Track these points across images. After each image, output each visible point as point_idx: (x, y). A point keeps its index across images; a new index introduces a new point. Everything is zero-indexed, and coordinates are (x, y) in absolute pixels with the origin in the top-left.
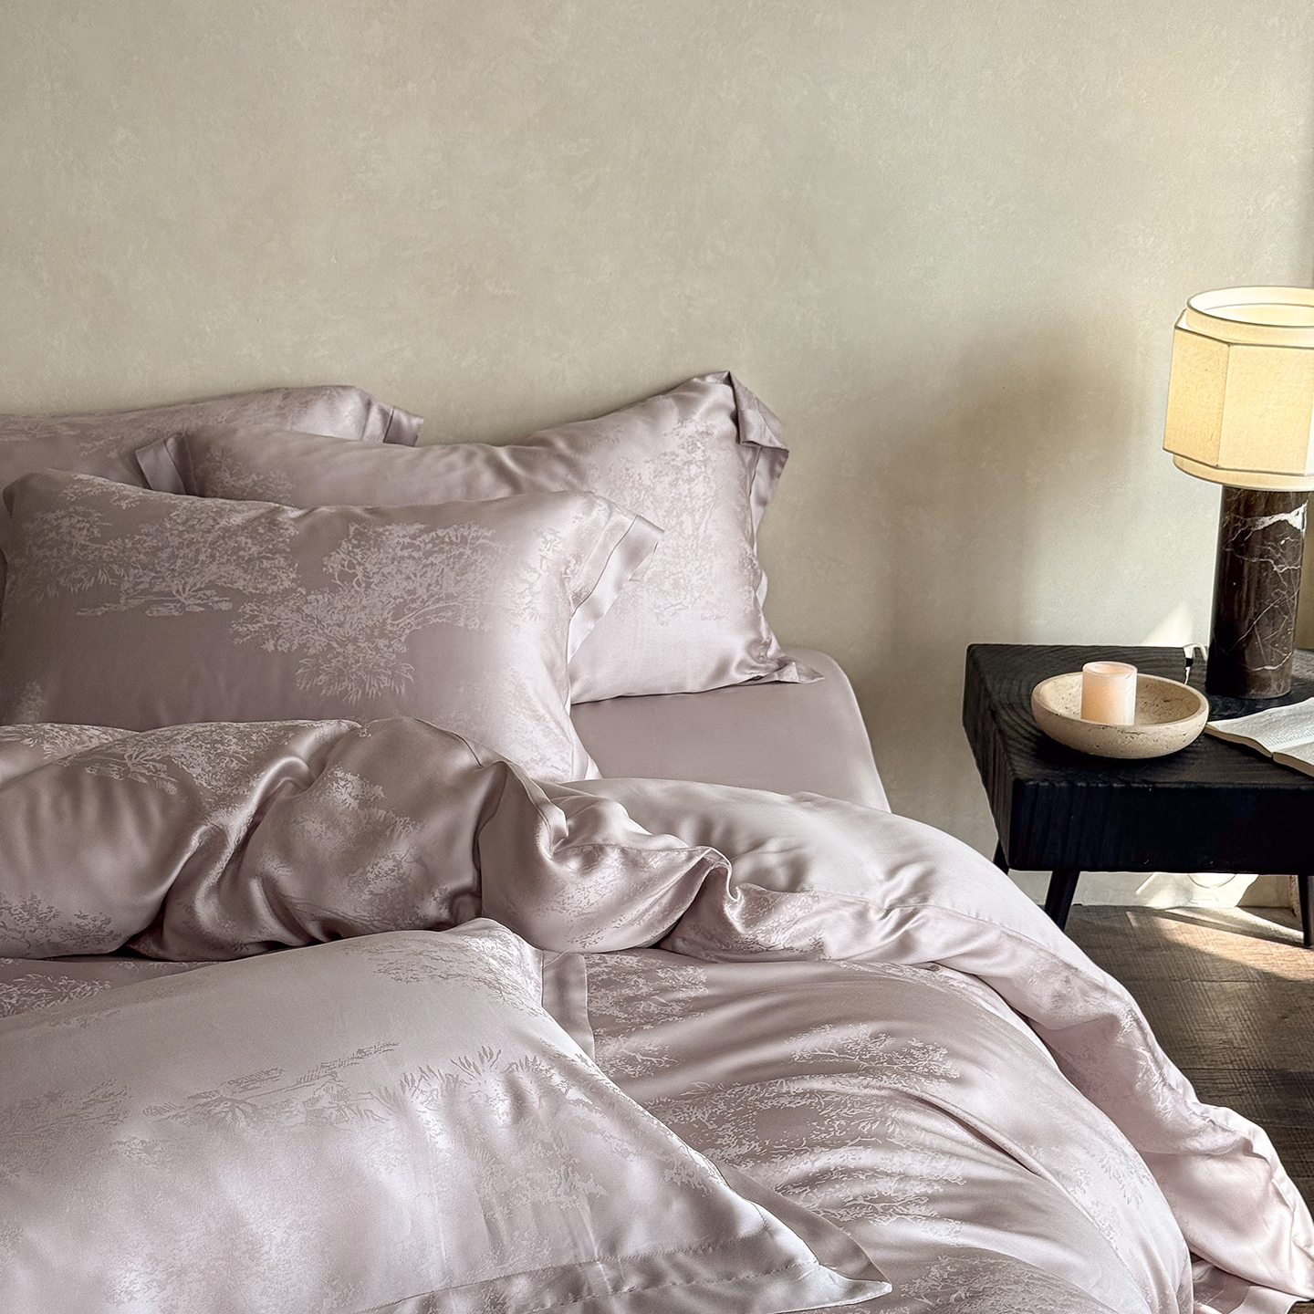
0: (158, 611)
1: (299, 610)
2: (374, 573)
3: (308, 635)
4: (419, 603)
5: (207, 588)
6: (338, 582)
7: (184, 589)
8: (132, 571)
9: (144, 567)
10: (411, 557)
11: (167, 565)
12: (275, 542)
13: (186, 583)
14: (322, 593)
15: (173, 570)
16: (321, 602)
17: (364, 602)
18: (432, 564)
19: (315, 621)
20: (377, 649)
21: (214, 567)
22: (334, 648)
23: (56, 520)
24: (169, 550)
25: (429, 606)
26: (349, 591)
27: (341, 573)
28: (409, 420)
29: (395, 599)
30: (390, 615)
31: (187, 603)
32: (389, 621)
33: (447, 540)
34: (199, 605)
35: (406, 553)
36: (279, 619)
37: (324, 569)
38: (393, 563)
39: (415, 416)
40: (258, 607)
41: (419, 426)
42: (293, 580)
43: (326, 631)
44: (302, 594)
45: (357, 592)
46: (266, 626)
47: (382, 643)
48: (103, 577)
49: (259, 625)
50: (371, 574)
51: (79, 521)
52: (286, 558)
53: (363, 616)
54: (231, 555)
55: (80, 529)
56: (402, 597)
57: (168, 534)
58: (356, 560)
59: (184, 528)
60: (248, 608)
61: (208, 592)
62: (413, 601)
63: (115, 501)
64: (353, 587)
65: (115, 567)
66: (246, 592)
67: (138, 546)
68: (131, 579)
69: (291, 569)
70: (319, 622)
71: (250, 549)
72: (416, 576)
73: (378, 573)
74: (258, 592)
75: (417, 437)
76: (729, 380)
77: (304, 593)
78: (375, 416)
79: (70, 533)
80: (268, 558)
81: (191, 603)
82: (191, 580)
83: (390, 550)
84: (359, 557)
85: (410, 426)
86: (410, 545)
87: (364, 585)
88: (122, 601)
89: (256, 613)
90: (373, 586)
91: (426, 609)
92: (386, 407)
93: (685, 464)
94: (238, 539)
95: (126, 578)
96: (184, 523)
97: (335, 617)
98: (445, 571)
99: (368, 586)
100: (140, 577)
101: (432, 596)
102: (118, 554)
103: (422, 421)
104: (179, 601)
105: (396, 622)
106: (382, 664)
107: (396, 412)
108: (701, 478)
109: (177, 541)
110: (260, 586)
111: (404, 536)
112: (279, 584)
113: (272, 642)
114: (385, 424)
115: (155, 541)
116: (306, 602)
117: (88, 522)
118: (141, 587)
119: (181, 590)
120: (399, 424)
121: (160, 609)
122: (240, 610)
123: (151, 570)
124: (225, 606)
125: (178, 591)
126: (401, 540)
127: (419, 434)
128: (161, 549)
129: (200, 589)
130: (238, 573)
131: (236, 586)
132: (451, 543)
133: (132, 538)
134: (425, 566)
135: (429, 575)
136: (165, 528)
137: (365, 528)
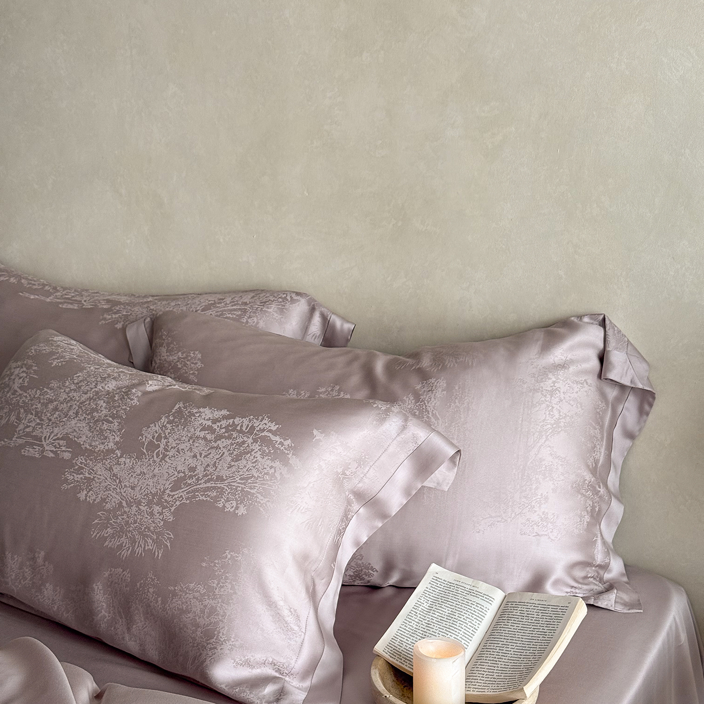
0: (28, 451)
1: (110, 469)
2: (172, 448)
3: (109, 492)
4: (194, 480)
6: (145, 451)
7: (49, 437)
8: (29, 416)
9: (37, 414)
11: (49, 415)
12: (119, 409)
18: (218, 447)
19: (118, 481)
20: (152, 514)
22: (123, 507)
26: (149, 460)
27: (151, 442)
30: (170, 486)
31: (46, 448)
32: (168, 492)
33: (238, 428)
34: (52, 451)
36: (95, 474)
37: (140, 438)
40: (86, 461)
43: (122, 491)
44: (117, 456)
45: (154, 462)
46: (86, 478)
47: (157, 509)
48: (12, 418)
49: (81, 476)
50: (170, 447)
51: (23, 372)
52: (120, 424)
53: (151, 483)
54: (88, 415)
55: (20, 378)
56: (184, 473)
57: (63, 391)
58: (165, 434)
59: (75, 388)
60: (81, 459)
61: (62, 442)
62: (191, 477)
64: (153, 456)
65: (22, 411)
66: (84, 447)
67: (42, 397)
68: (26, 422)
69: (119, 433)
70: (120, 482)
71: (101, 411)
72: (201, 456)
73: (175, 448)
74: (91, 448)
77: (119, 456)
80: (108, 421)
81: (49, 449)
82: (56, 430)
83: (193, 430)
84: (167, 432)
86: (209, 428)
87: (161, 456)
88: (13, 439)
89: (83, 466)
90: (167, 459)
91: (198, 486)
94: (99, 402)
95: (23, 421)
96: (78, 384)
98: (225, 455)
99: (164, 457)
100: (31, 421)
101: (206, 475)
102: (28, 401)
104: (43, 446)
105: (173, 494)
106: (152, 528)
109: (64, 397)
110: (94, 444)
111: (209, 419)
112: (106, 444)
113: (85, 492)
115: (53, 395)
116: (118, 463)
117: (27, 373)
118: (27, 430)
119: (47, 437)
121: (31, 450)
122: (74, 462)
123: (38, 417)
124: (67, 456)
125: (45, 437)
126: (205, 422)
128: (52, 402)
129: (58, 439)
130: (85, 429)
131: (80, 440)
133: (42, 390)
135: (211, 456)
136: (64, 385)
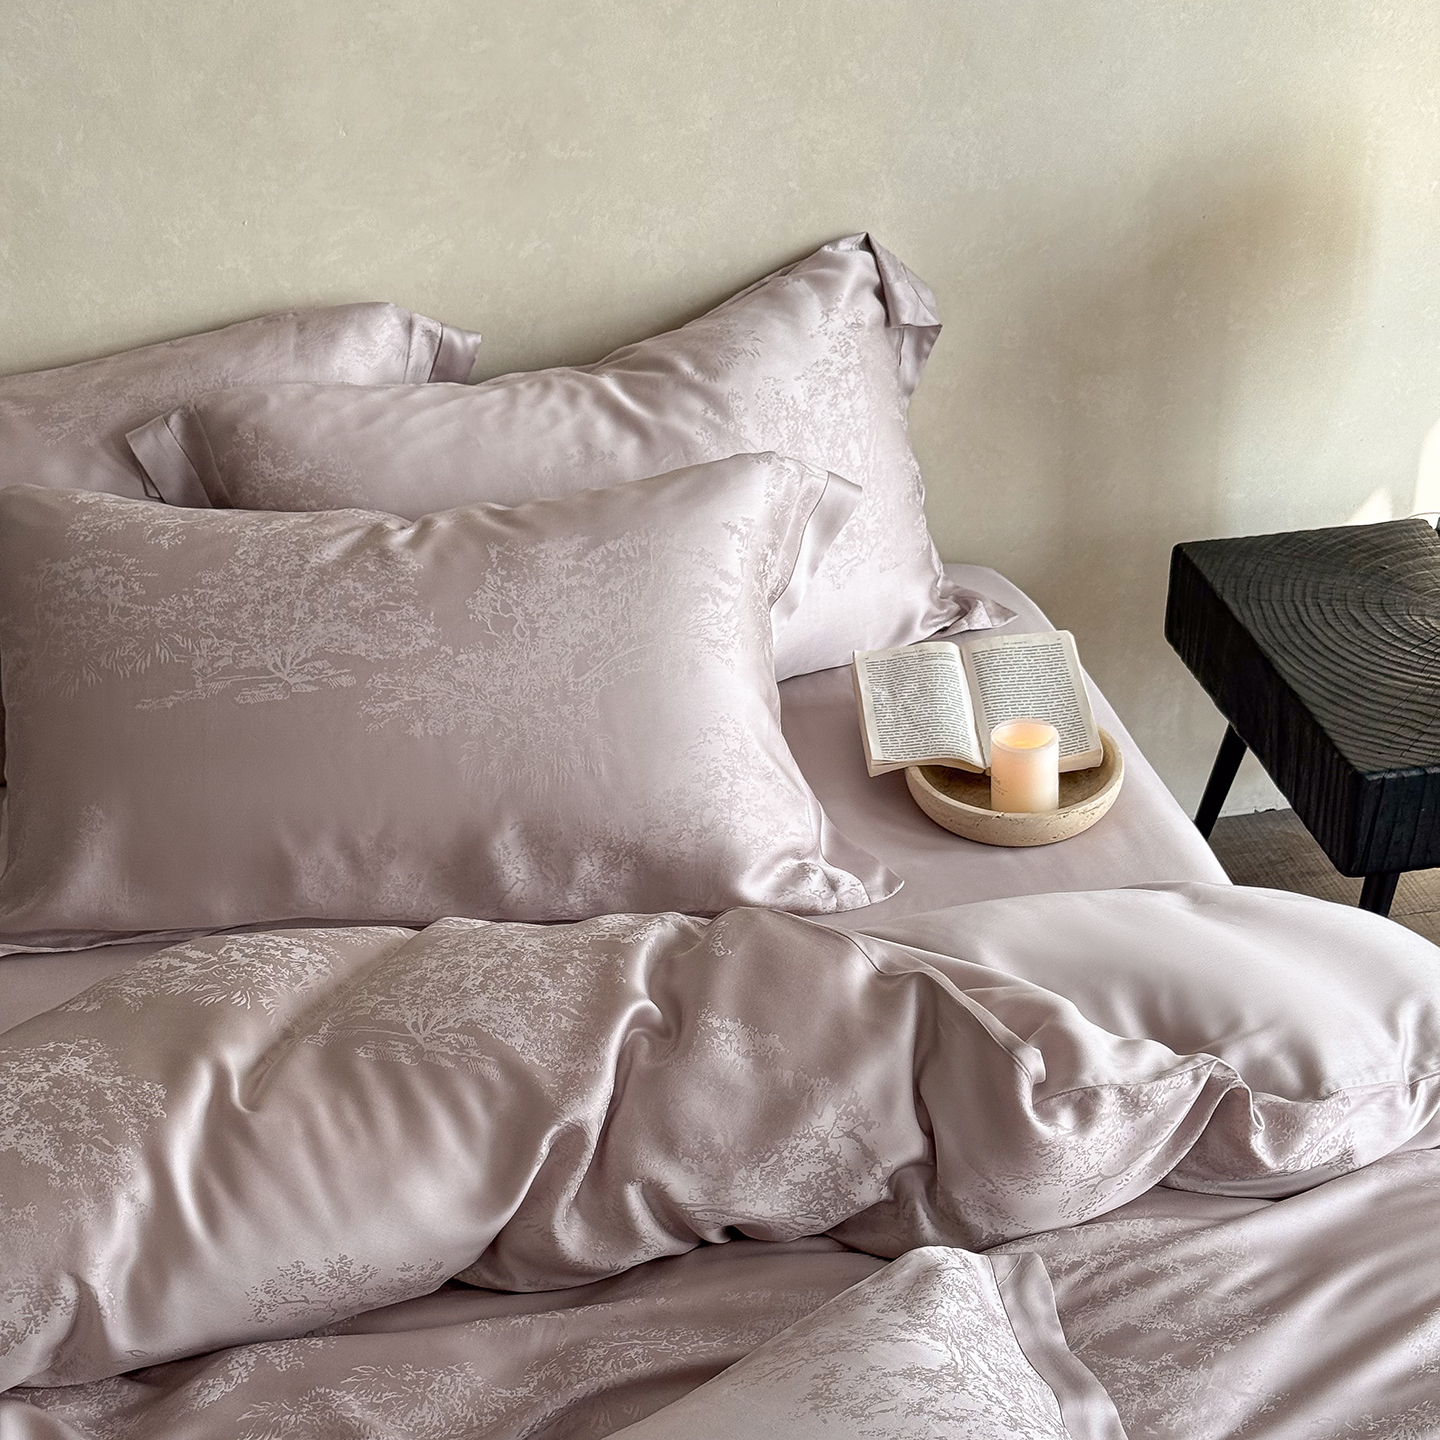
0: (253, 696)
1: (448, 677)
2: (538, 615)
3: (467, 711)
4: (604, 650)
5: (315, 658)
6: (493, 633)
7: (284, 663)
8: (204, 642)
9: (220, 635)
10: (582, 586)
11: (251, 629)
12: (395, 583)
13: (284, 654)
14: (475, 650)
15: (262, 637)
16: (475, 663)
17: (533, 656)
18: (612, 593)
19: (473, 690)
20: (561, 719)
21: (318, 627)
22: (504, 724)
23: (74, 571)
24: (249, 607)
25: (618, 652)
26: (511, 645)
27: (495, 618)
28: (464, 340)
29: (573, 647)
30: (570, 670)
31: (292, 681)
32: (570, 679)
33: (622, 555)
34: (309, 683)
35: (574, 581)
36: (423, 692)
37: (471, 616)
38: (560, 598)
39: (470, 332)
40: (392, 678)
41: (477, 346)
42: (432, 637)
43: (488, 701)
44: (447, 655)
45: (522, 644)
46: (407, 703)
47: (566, 710)
48: (164, 654)
49: (397, 703)
50: (535, 615)
51: (107, 573)
52: (416, 606)
53: (535, 677)
54: (339, 607)
55: (113, 586)
56: (581, 645)
57: (242, 583)
58: (511, 598)
59: (262, 572)
60: (379, 680)
61: (318, 664)
62: (598, 648)
63: (150, 538)
64: (514, 637)
65: (178, 637)
66: (371, 659)
67: (203, 604)
68: (204, 652)
69: (426, 621)
70: (478, 690)
71: (363, 596)
72: (594, 613)
73: (543, 614)
74: (388, 657)
75: (474, 360)
76: (867, 244)
77: (451, 652)
78: (418, 337)
79: (98, 591)
80: (390, 608)
81: (298, 680)
82: (290, 649)
83: (554, 580)
84: (513, 594)
85: (466, 348)
86: (577, 569)
87: (528, 633)
88: (197, 686)
89: (390, 687)
90: (540, 633)
91: (617, 657)
92: (435, 327)
93: (841, 374)
94: (343, 583)
95: (197, 652)
96: (259, 565)
97: (498, 681)
98: (631, 599)
99: (534, 632)
100: (218, 648)
101: (620, 638)
102: (177, 618)
103: (479, 339)
104: (281, 680)
105: (580, 680)
106: (570, 738)
107: (446, 331)
108: (862, 388)
109: (256, 594)
110: (388, 649)
111: (566, 557)
112: (413, 643)
113: (420, 725)
114: (432, 348)
115: (226, 595)
116: (457, 665)
117: (121, 573)
118: (221, 663)
119: (280, 665)
120: (451, 348)
121: (256, 693)
122: (368, 686)
123: (229, 638)
124: (346, 681)
125: (275, 665)
126: (564, 564)
127: (476, 357)
128: (238, 606)
129: (306, 661)
130: (355, 632)
131: (355, 651)
132: (629, 559)
133: (192, 593)
134: (603, 596)
135: (610, 608)
136: (234, 574)
137: (511, 551)
